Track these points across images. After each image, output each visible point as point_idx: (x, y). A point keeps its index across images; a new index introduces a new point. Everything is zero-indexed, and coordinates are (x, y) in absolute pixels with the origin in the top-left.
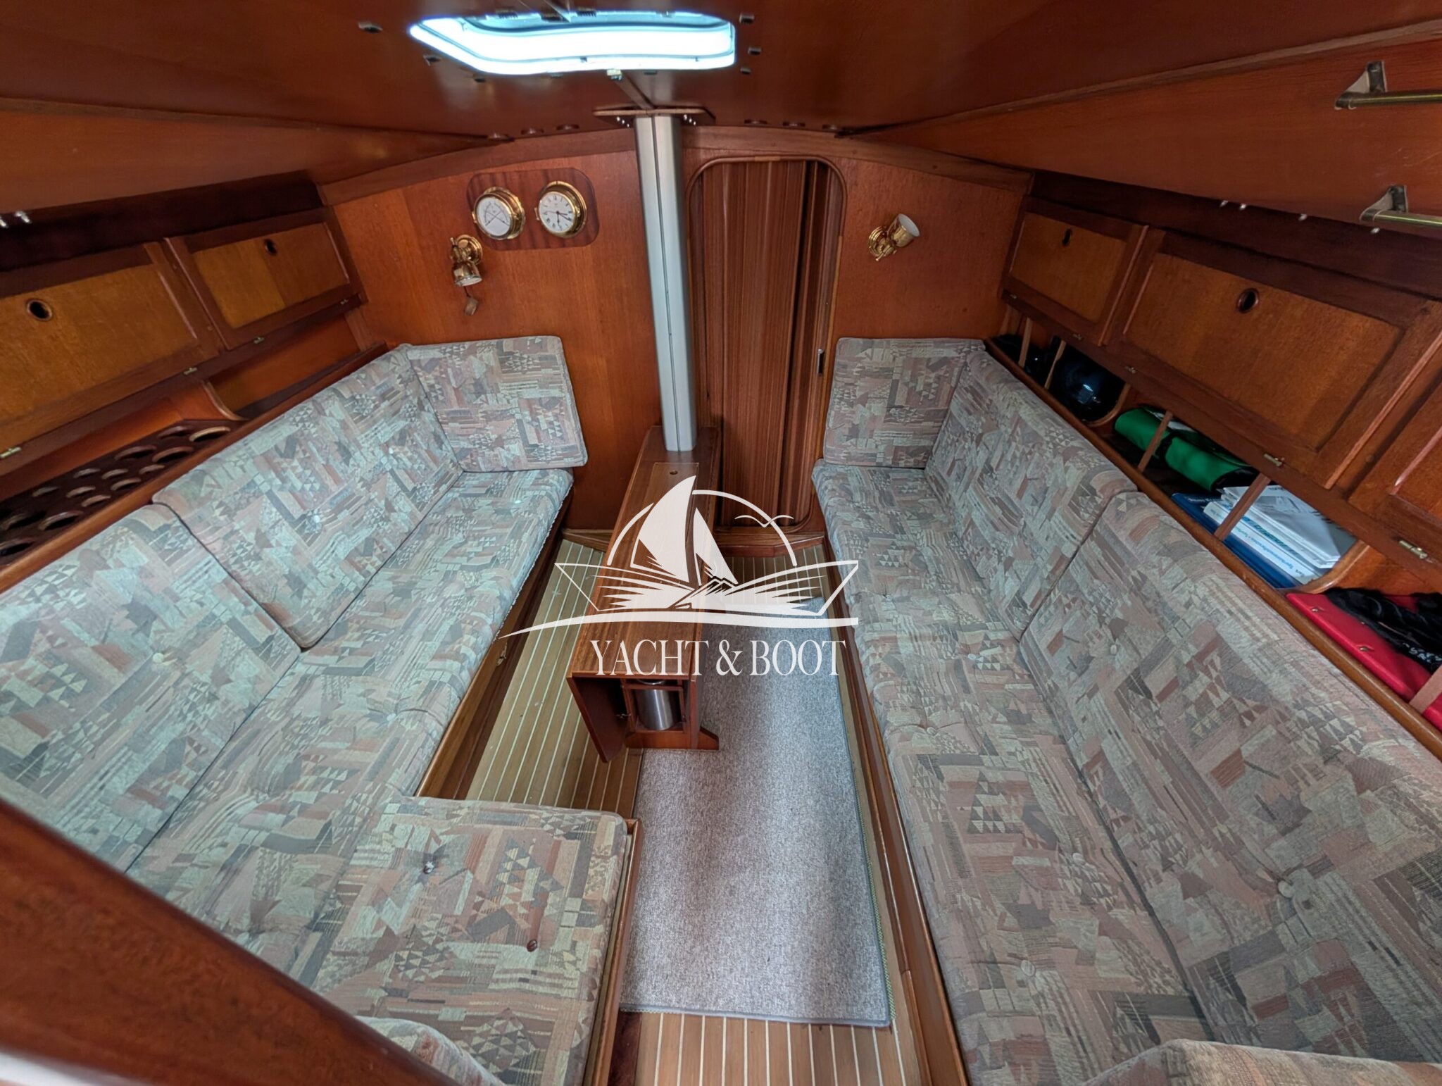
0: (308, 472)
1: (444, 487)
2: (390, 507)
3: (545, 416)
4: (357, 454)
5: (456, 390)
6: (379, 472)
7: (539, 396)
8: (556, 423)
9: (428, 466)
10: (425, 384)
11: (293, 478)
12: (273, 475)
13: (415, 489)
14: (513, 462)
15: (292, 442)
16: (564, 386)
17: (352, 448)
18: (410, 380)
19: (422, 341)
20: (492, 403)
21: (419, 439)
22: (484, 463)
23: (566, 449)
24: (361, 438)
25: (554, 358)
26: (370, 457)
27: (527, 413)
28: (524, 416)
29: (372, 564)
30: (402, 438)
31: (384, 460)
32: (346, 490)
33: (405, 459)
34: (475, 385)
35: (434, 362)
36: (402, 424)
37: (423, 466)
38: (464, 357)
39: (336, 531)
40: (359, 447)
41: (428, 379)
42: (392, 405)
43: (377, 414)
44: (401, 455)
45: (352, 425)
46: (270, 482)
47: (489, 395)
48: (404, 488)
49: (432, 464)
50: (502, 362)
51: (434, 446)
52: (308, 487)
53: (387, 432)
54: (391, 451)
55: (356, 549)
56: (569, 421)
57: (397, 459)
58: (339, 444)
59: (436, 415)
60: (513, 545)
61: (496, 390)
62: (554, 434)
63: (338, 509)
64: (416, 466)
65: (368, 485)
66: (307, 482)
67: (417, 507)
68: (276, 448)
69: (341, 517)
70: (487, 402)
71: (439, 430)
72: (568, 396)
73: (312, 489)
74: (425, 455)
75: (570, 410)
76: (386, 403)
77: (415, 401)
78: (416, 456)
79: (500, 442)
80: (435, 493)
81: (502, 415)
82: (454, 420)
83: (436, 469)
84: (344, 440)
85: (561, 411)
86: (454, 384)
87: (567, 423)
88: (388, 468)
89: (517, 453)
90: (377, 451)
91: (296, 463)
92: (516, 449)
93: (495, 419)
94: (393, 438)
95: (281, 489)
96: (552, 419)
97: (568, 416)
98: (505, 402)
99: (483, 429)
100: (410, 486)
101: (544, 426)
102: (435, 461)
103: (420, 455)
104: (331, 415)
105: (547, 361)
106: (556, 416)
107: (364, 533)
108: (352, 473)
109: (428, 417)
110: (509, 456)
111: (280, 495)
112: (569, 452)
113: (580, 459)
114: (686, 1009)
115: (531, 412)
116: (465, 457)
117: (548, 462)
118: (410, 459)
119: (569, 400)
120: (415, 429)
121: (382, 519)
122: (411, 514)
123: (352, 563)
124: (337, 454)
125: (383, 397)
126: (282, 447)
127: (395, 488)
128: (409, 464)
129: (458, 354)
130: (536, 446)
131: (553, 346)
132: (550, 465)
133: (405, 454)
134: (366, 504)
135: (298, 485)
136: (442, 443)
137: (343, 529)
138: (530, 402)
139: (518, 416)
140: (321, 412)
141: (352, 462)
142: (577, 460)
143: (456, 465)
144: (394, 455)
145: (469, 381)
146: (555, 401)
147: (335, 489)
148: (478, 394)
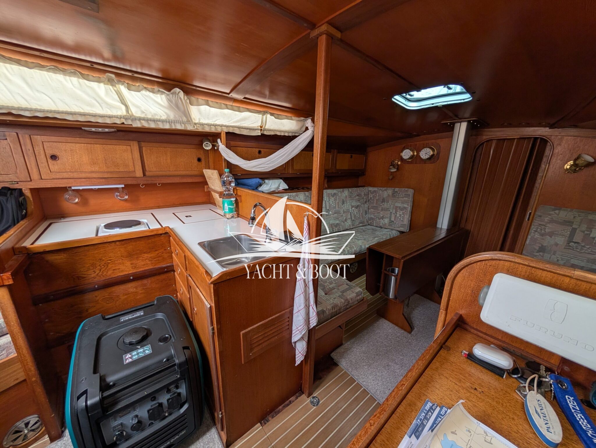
0: (334, 202)
1: (361, 225)
2: (346, 220)
3: (400, 213)
4: (345, 204)
5: (377, 200)
6: (348, 211)
7: (400, 206)
8: (402, 215)
9: (360, 217)
10: (369, 197)
11: (331, 201)
12: (328, 198)
13: (354, 220)
14: (384, 225)
15: (335, 194)
16: (409, 204)
17: (345, 202)
18: (366, 195)
19: (374, 186)
20: (385, 205)
21: (361, 209)
22: (375, 223)
23: (402, 224)
24: (348, 201)
25: (410, 195)
26: (348, 207)
27: (394, 210)
28: (393, 211)
29: (335, 229)
30: (357, 207)
31: (350, 209)
32: (339, 210)
33: (355, 212)
34: (382, 199)
35: (375, 191)
36: (359, 204)
37: (359, 216)
38: (383, 191)
39: (332, 217)
40: (347, 203)
41: (371, 196)
42: (359, 198)
43: (355, 198)
44: (355, 211)
45: (348, 197)
46: (327, 199)
47: (385, 203)
48: (351, 218)
49: (361, 217)
50: (393, 194)
51: (364, 213)
52: (332, 204)
53: (354, 203)
54: (353, 209)
55: (334, 224)
56: (407, 215)
57: (354, 211)
58: (343, 200)
59: (368, 206)
60: (371, 239)
61: (388, 202)
62: (400, 219)
63: (335, 213)
64: (357, 215)
65: (344, 212)
66: (333, 203)
67: (352, 224)
68: (331, 194)
69: (335, 215)
70: (384, 205)
71: (367, 211)
72: (409, 208)
73: (333, 205)
74: (361, 214)
75: (408, 212)
76: (358, 197)
77: (365, 200)
78: (358, 213)
79: (382, 218)
80: (358, 224)
81: (387, 209)
82: (372, 208)
83: (361, 219)
84: (345, 200)
85: (405, 212)
86: (377, 198)
87: (406, 216)
88: (350, 211)
89: (386, 222)
90: (350, 206)
91: (333, 198)
92: (386, 221)
93: (384, 210)
94: (355, 206)
95: (328, 202)
96: (401, 214)
97: (407, 213)
98: (389, 205)
99: (380, 213)
100: (353, 219)
101: (398, 215)
102: (362, 216)
103: (359, 214)
104: (345, 193)
105: (407, 196)
106: (403, 213)
107: (338, 222)
108: (342, 208)
109: (366, 206)
110: (383, 223)
111: (327, 202)
112: (403, 226)
113: (406, 229)
114: (352, 375)
115: (396, 210)
116: (371, 220)
117: (394, 227)
118: (357, 213)
119: (409, 209)
120: (362, 207)
121: (343, 221)
122: (350, 225)
123: (332, 226)
124: (342, 202)
125: (358, 195)
126: (333, 194)
127: (349, 217)
128: (356, 214)
129: (382, 190)
130: (393, 221)
131: (411, 192)
132: (395, 229)
133: (356, 211)
134: (341, 216)
135: (331, 203)
136: (367, 214)
137: (334, 218)
138: (397, 207)
139: (391, 211)
140: (343, 191)
141: (343, 205)
142: (405, 229)
143: (367, 222)
144: (353, 210)
145: (381, 198)
146: (405, 208)
147: (337, 208)
148: (382, 202)
